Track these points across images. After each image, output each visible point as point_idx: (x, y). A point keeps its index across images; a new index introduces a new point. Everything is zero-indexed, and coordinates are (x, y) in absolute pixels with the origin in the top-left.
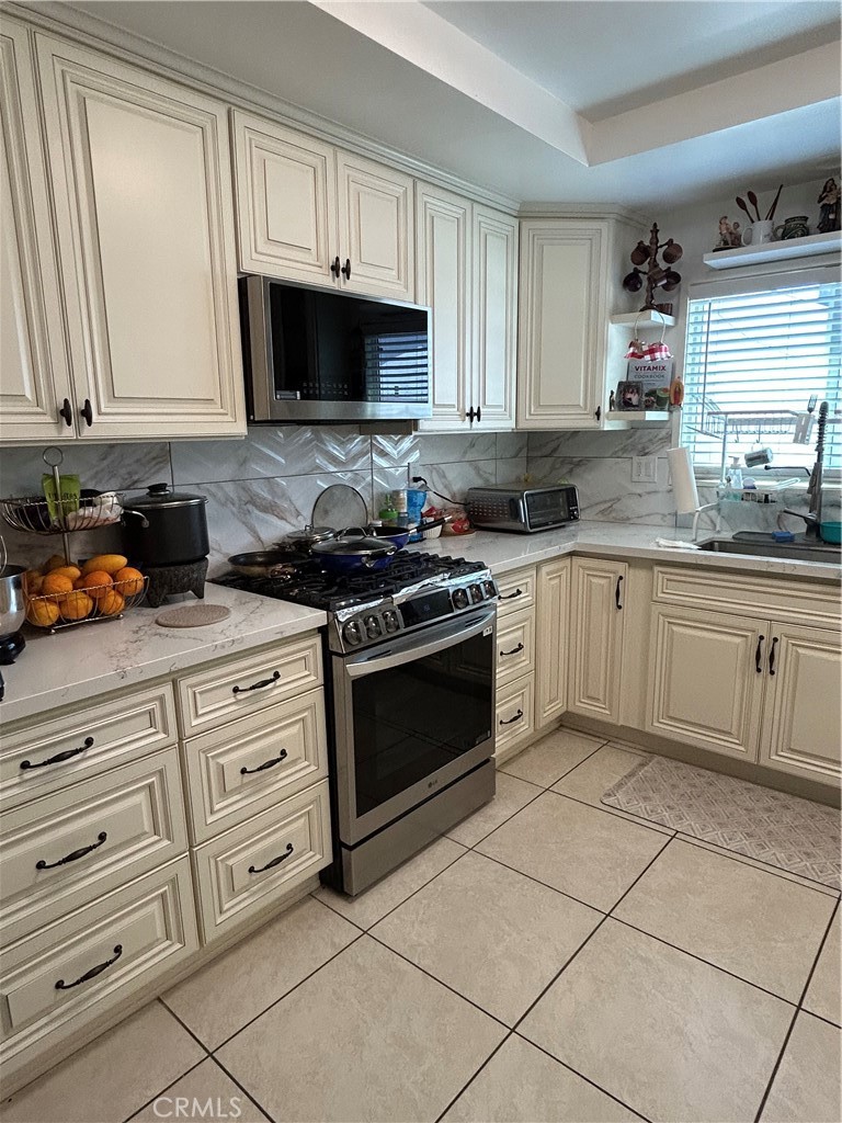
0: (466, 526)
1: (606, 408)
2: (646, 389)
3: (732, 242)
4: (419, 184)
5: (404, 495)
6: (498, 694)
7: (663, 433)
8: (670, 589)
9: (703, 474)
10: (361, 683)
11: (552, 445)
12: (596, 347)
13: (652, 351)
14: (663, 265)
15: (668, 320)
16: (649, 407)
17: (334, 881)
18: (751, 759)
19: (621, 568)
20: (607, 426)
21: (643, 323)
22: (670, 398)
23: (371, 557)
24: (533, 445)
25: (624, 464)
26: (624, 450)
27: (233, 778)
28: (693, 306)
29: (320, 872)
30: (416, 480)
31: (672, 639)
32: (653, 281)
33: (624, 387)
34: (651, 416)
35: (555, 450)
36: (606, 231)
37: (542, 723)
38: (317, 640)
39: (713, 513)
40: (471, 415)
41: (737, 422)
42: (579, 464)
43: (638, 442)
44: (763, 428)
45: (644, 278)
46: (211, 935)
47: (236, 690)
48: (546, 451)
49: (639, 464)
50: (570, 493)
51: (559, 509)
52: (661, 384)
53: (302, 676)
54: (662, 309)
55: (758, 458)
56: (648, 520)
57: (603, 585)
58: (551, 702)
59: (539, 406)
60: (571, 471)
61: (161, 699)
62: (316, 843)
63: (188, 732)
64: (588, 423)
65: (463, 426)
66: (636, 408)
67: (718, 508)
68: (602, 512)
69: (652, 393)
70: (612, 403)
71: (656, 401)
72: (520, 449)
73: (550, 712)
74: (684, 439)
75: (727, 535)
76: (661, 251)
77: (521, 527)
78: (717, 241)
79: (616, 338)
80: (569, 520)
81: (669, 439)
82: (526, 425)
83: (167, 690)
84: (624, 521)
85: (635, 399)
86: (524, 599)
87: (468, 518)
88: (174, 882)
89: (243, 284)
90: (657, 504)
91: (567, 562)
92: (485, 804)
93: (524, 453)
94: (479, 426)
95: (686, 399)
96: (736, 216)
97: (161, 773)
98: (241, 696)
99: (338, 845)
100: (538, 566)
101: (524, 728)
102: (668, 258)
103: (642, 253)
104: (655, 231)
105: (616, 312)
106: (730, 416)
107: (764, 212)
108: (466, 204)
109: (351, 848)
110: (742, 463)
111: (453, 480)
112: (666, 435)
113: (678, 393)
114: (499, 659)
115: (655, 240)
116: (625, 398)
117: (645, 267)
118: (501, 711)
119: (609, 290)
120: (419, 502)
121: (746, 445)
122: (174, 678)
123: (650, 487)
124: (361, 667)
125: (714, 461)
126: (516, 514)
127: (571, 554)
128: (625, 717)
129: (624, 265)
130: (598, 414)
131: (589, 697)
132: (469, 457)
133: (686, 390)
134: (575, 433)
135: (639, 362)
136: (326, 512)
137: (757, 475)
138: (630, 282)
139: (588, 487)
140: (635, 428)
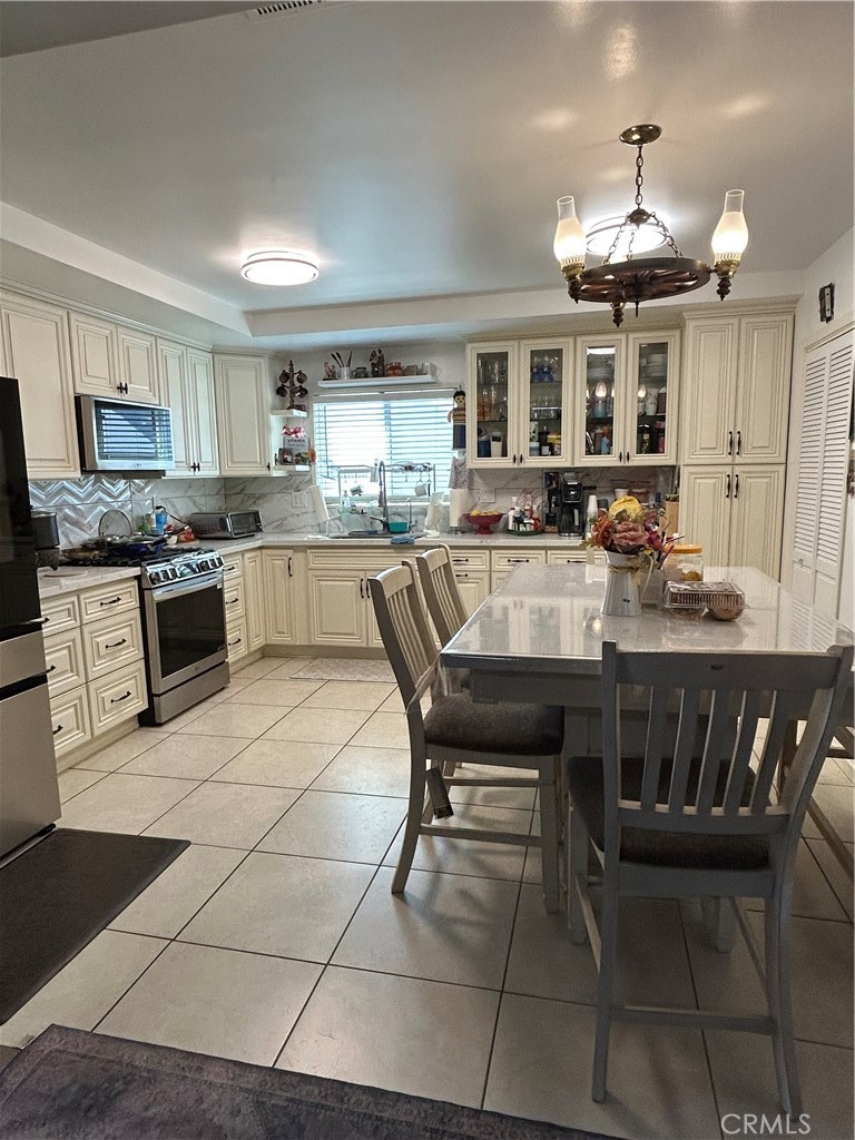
0: (193, 536)
1: (273, 464)
2: (295, 453)
3: (332, 376)
4: (159, 340)
5: (154, 517)
6: (228, 627)
7: (308, 478)
8: (317, 561)
9: (330, 501)
10: (161, 605)
11: (241, 487)
12: (264, 429)
13: (295, 432)
14: (297, 384)
15: (303, 414)
16: (297, 463)
17: (148, 719)
18: (364, 645)
19: (290, 553)
20: (275, 474)
21: (289, 415)
22: (309, 458)
23: (152, 545)
24: (229, 486)
25: (288, 497)
26: (286, 488)
27: (103, 651)
28: (316, 407)
29: (139, 714)
30: (158, 508)
31: (320, 590)
32: (293, 393)
33: (283, 451)
34: (299, 468)
35: (243, 490)
36: (264, 363)
37: (253, 649)
38: (135, 583)
39: (338, 522)
40: (194, 467)
41: (344, 471)
42: (259, 498)
43: (292, 485)
44: (358, 474)
45: (288, 390)
46: (97, 733)
47: (102, 604)
48: (238, 490)
49: (296, 496)
50: (256, 513)
51: (250, 525)
52: (304, 450)
53: (130, 601)
54: (300, 408)
55: (357, 491)
56: (304, 530)
57: (280, 564)
58: (257, 636)
59: (233, 462)
60: (255, 502)
61: (73, 603)
62: (140, 693)
63: (84, 622)
64: (264, 472)
65: (190, 474)
66: (291, 463)
67: (340, 519)
68: (277, 527)
69: (299, 455)
70: (276, 460)
71: (301, 459)
72: (220, 490)
73: (257, 643)
74: (319, 481)
75: (346, 534)
76: (296, 376)
77: (229, 535)
78: (324, 375)
79: (276, 422)
80: (257, 531)
81: (310, 481)
82: (226, 474)
83: (75, 599)
84: (290, 531)
85: (289, 459)
86: (236, 572)
87: (193, 532)
88: (80, 698)
89: (78, 399)
90: (309, 519)
91: (259, 552)
92: (223, 688)
93: (222, 492)
94: (198, 474)
95: (317, 459)
96: (332, 362)
97: (73, 640)
98: (105, 607)
99: (151, 696)
100: (243, 553)
101: (242, 650)
102: (300, 380)
103: (285, 376)
104: (291, 365)
105: (274, 409)
106: (342, 469)
107: (346, 363)
108: (183, 348)
109: (159, 696)
110: (350, 494)
111: (180, 508)
112: (309, 479)
113: (313, 455)
114: (226, 606)
115: (292, 370)
116: (284, 457)
117: (288, 384)
118: (230, 638)
119: (269, 396)
120: (163, 520)
121: (349, 484)
122: (78, 592)
123: (304, 510)
124: (159, 595)
125: (334, 493)
126: (224, 527)
127: (261, 548)
128: (301, 641)
129: (276, 383)
130: (269, 467)
131: (279, 633)
132: (188, 494)
133: (317, 453)
134: (255, 478)
135: (290, 438)
136: (107, 527)
137: (358, 501)
138: (280, 391)
139: (266, 511)
140: (291, 475)
